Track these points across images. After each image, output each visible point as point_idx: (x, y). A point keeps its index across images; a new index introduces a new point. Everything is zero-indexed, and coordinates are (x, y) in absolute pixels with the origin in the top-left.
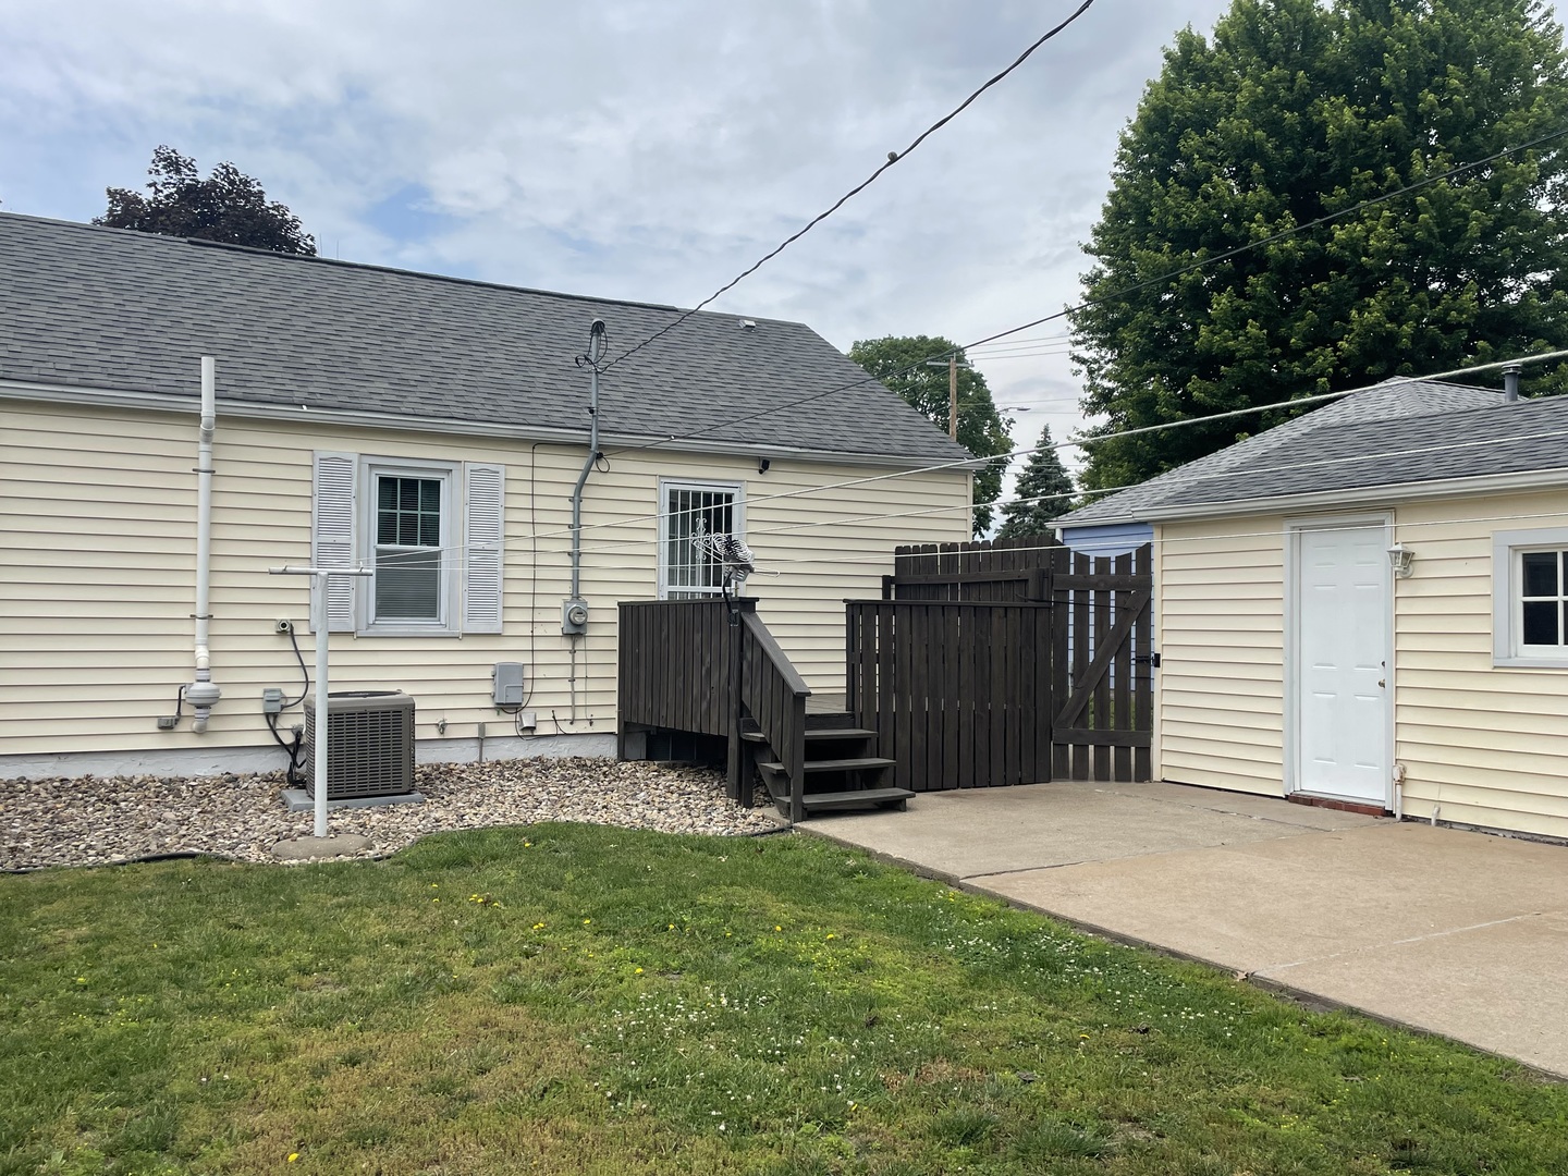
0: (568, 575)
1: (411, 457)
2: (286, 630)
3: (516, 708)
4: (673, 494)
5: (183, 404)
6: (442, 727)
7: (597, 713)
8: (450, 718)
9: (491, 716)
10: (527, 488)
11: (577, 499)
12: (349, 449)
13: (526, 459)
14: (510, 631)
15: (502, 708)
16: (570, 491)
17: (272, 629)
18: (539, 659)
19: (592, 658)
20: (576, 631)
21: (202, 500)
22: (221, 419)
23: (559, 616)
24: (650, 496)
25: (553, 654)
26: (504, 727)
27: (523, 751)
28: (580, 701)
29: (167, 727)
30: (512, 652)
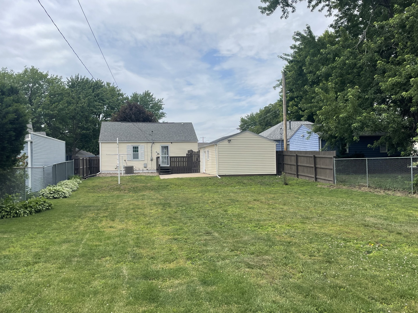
0: (151, 155)
1: (135, 145)
2: (125, 160)
3: (146, 167)
4: (162, 146)
5: (116, 142)
6: (139, 169)
7: (154, 168)
8: (140, 168)
9: (144, 168)
10: (146, 147)
11: (152, 147)
12: (130, 144)
13: (146, 144)
14: (145, 160)
15: (145, 167)
16: (151, 147)
17: (124, 160)
18: (148, 163)
19: (154, 163)
20: (152, 160)
21: (118, 150)
22: (119, 143)
23: (150, 159)
24: (159, 147)
25: (150, 162)
26: (145, 169)
27: (147, 171)
28: (152, 167)
29: (116, 169)
30: (146, 162)
